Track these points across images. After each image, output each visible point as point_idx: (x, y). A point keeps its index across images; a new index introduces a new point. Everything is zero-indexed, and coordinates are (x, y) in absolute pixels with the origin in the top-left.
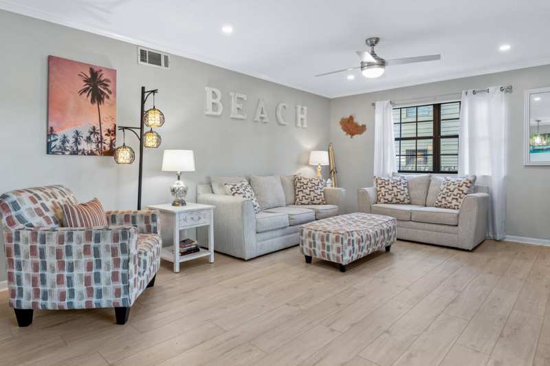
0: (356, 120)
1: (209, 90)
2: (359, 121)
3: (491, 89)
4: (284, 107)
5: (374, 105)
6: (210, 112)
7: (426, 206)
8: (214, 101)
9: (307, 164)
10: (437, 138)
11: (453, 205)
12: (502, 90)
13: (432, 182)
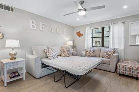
0: (81, 32)
1: (31, 21)
2: (81, 33)
3: (119, 22)
4: (59, 28)
5: (85, 28)
6: (31, 28)
7: (100, 57)
8: (33, 24)
9: (67, 45)
10: (103, 37)
11: (108, 57)
12: (122, 23)
13: (102, 50)
